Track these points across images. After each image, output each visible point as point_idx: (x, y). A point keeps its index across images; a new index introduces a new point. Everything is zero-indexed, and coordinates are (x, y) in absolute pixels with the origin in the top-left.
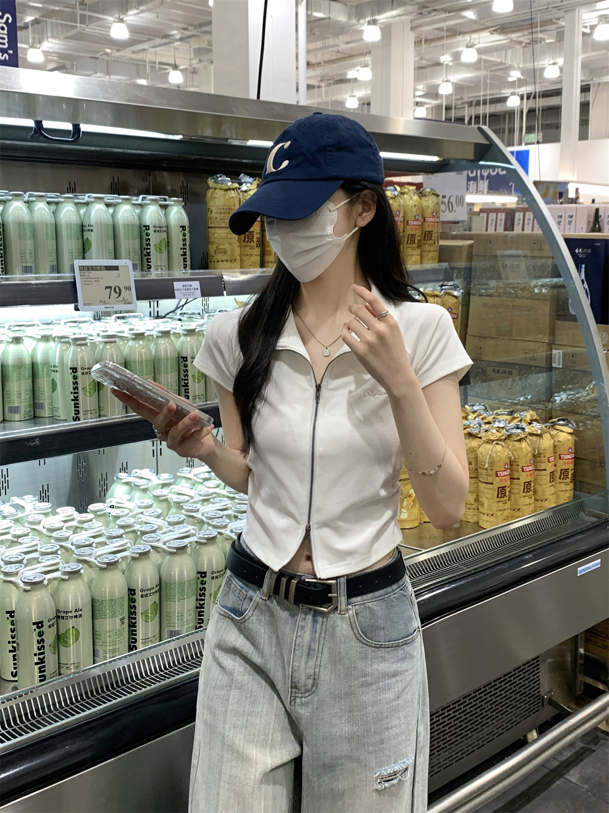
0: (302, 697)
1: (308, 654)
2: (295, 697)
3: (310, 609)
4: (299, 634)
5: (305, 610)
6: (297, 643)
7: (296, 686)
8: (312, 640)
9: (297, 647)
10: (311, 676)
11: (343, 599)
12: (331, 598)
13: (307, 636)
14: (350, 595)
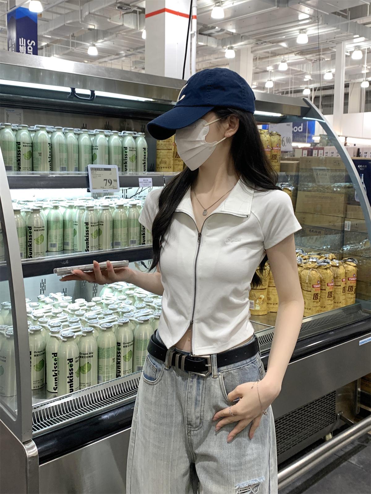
0: (194, 431)
1: (196, 404)
2: (190, 430)
3: (195, 375)
4: (189, 390)
5: (192, 375)
6: (188, 397)
7: (190, 424)
8: (198, 394)
9: (188, 399)
10: (198, 417)
11: (215, 368)
12: (207, 367)
13: (194, 392)
14: (219, 366)
